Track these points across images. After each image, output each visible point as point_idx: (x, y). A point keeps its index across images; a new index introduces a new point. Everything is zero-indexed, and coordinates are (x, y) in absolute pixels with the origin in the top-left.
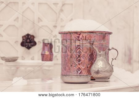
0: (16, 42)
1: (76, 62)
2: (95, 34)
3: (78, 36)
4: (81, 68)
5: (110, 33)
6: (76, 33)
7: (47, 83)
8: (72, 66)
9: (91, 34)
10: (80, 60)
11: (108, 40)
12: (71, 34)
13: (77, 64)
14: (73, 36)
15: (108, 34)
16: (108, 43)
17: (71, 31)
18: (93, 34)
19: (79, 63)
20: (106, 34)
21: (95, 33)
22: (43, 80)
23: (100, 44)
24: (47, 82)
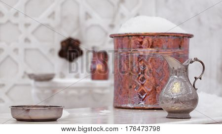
0: (52, 51)
1: (137, 82)
2: (166, 37)
3: (141, 40)
4: (145, 91)
5: (190, 36)
6: (138, 36)
7: (101, 114)
8: (131, 87)
9: (161, 37)
10: (143, 79)
11: (187, 46)
12: (130, 37)
13: (140, 84)
14: (132, 41)
15: (187, 38)
16: (187, 51)
17: (130, 33)
18: (164, 37)
19: (142, 83)
20: (183, 37)
21: (168, 36)
22: (93, 109)
23: (174, 53)
24: (101, 112)
